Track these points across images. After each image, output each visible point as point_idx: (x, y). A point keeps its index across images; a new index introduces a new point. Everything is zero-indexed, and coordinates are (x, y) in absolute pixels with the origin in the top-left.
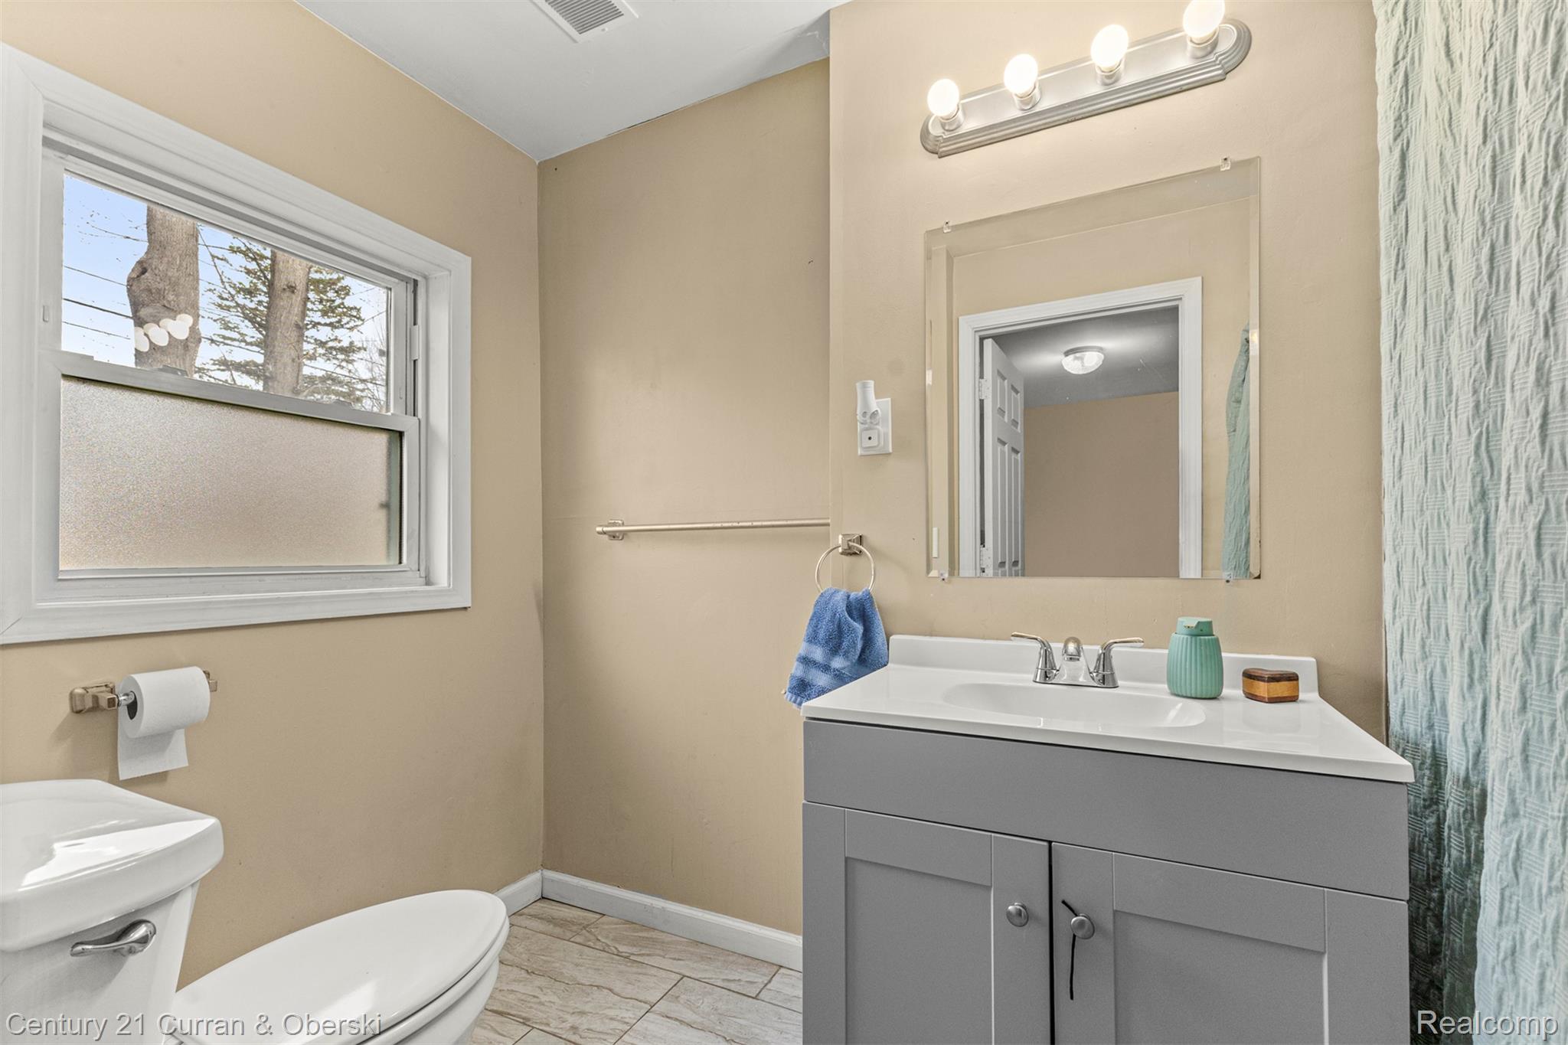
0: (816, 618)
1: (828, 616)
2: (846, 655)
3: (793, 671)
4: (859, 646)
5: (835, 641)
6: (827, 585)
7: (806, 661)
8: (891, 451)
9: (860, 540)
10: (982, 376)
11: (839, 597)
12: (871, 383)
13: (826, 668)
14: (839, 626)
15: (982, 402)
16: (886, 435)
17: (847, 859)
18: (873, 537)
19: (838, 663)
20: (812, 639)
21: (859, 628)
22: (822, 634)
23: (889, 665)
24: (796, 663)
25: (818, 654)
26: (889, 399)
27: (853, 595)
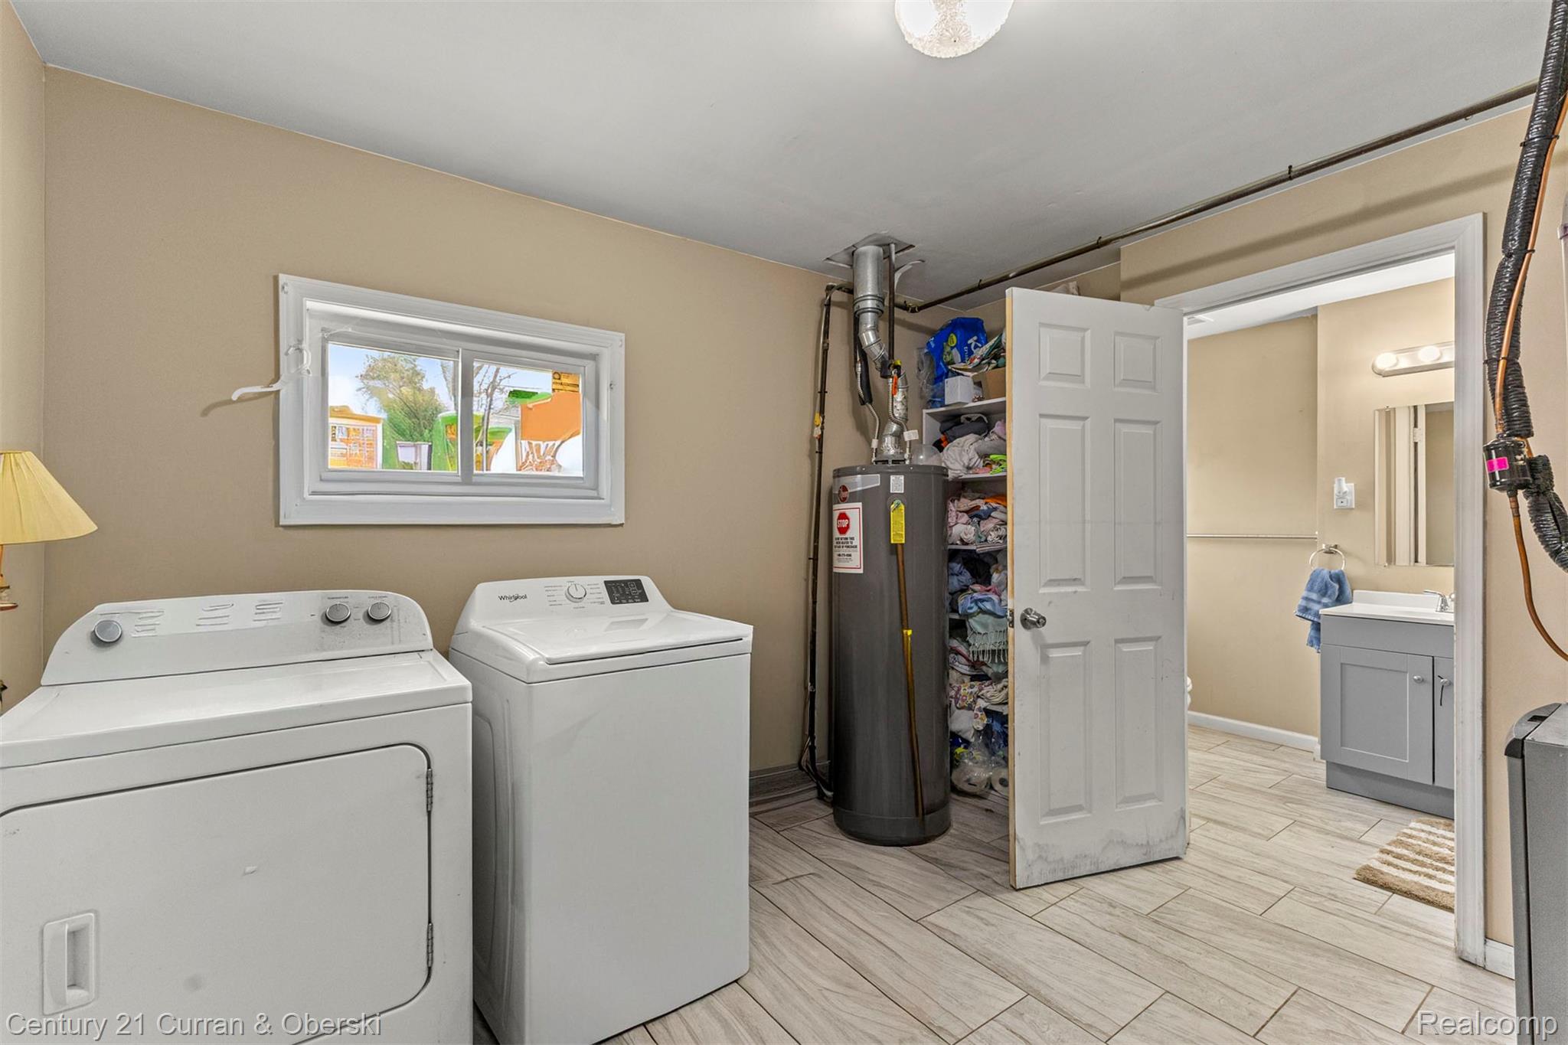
0: (1312, 582)
1: (1319, 580)
2: (1330, 597)
3: (1299, 603)
4: (1337, 593)
5: (1324, 591)
6: (1315, 567)
7: (1307, 599)
8: (1354, 506)
9: (1336, 547)
10: (1416, 426)
11: (1325, 572)
12: (1344, 479)
13: (1319, 603)
14: (1326, 585)
15: (1416, 444)
16: (1351, 500)
17: (1342, 664)
18: (1343, 545)
19: (1325, 600)
20: (1310, 589)
21: (1337, 586)
22: (1316, 588)
23: (1353, 603)
24: (1301, 600)
25: (1314, 596)
26: (1353, 484)
27: (1332, 571)
